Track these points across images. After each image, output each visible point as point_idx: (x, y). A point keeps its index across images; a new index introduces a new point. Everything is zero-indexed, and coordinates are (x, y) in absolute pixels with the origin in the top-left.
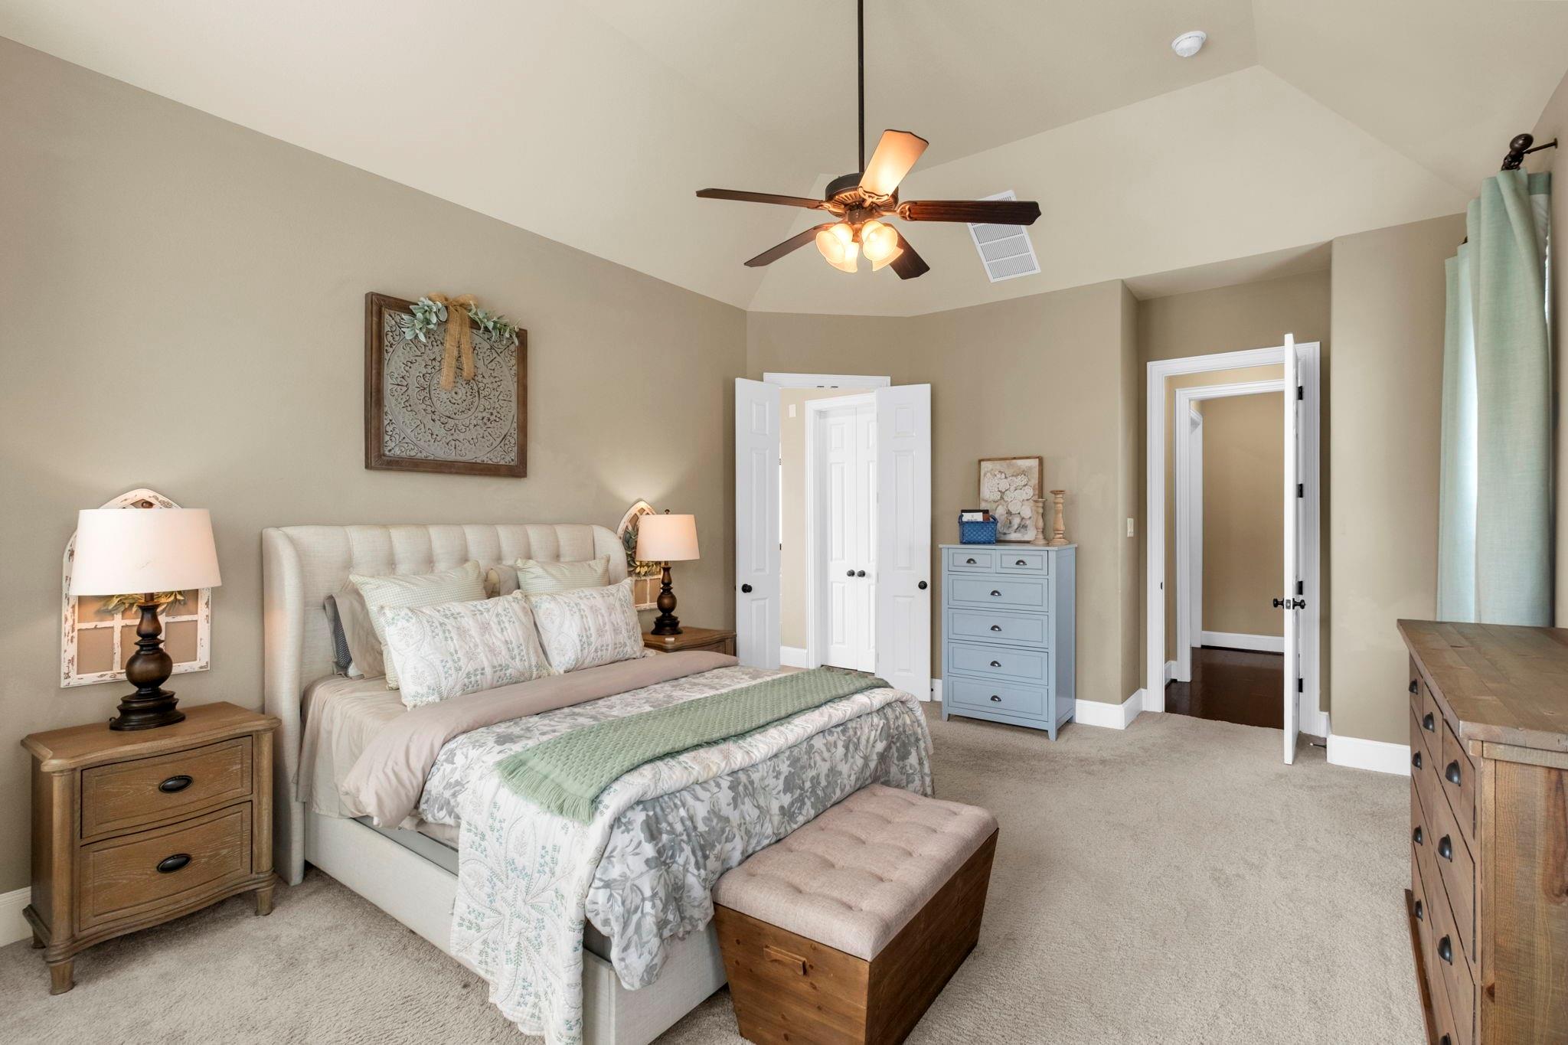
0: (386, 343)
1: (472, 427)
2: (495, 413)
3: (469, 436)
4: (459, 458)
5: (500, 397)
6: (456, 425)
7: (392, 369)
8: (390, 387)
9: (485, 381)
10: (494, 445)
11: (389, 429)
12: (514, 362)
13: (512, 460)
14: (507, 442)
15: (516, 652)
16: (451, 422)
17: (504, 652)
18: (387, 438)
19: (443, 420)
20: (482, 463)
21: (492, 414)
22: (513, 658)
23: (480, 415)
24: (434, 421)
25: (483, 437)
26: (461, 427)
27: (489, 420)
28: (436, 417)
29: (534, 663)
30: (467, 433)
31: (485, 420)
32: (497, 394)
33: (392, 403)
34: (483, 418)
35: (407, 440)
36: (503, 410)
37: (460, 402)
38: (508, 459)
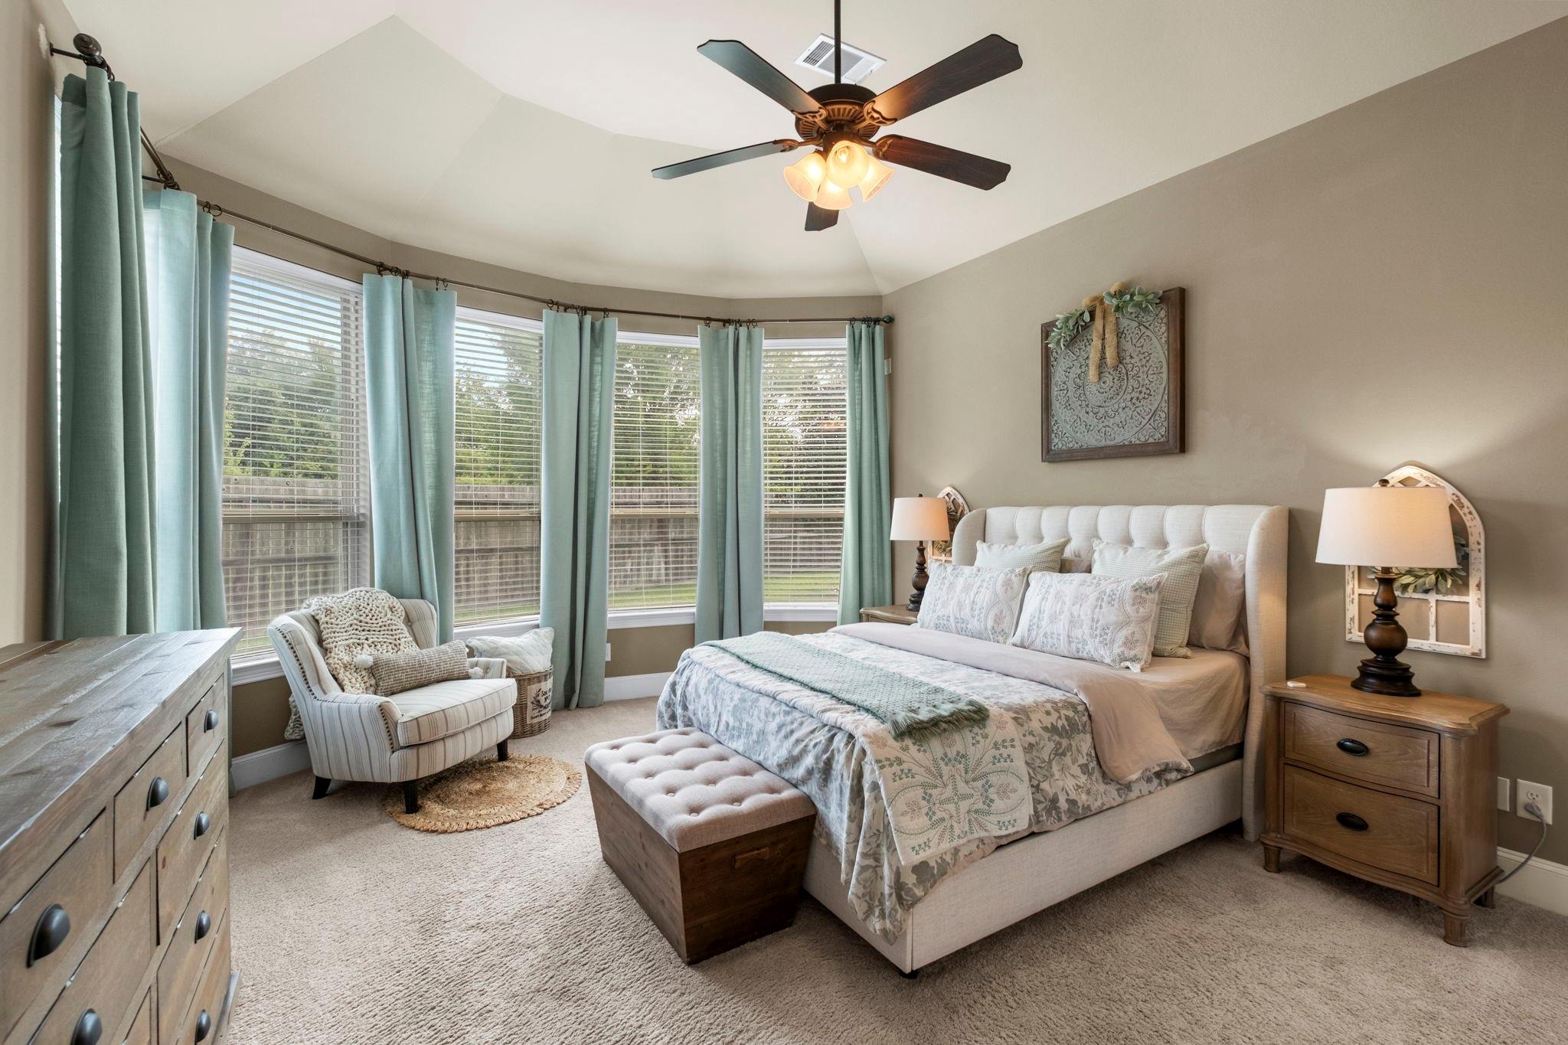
0: (1052, 359)
1: (1120, 410)
2: (1144, 390)
3: (1117, 419)
4: (1109, 443)
5: (1150, 372)
6: (1106, 412)
7: (1057, 379)
8: (1056, 393)
9: (1133, 361)
10: (1143, 424)
11: (1055, 428)
12: (1164, 329)
13: (1162, 436)
14: (1157, 418)
15: (976, 613)
16: (1102, 410)
17: (968, 610)
18: (1053, 435)
19: (1095, 410)
20: (1131, 445)
21: (1141, 392)
22: (973, 617)
23: (1129, 397)
24: (1087, 413)
25: (1132, 418)
26: (1110, 413)
27: (1138, 398)
28: (1089, 409)
29: (989, 627)
30: (1116, 418)
31: (1134, 401)
32: (1146, 369)
33: (1057, 407)
34: (1132, 399)
35: (1067, 435)
36: (1153, 384)
37: (1107, 389)
38: (1157, 436)
